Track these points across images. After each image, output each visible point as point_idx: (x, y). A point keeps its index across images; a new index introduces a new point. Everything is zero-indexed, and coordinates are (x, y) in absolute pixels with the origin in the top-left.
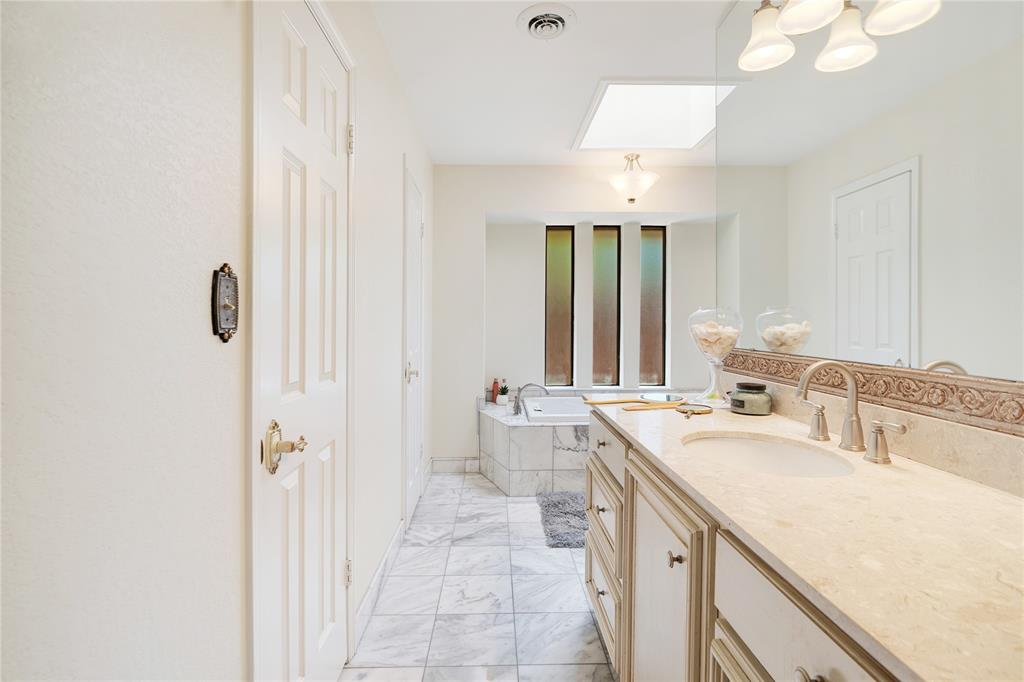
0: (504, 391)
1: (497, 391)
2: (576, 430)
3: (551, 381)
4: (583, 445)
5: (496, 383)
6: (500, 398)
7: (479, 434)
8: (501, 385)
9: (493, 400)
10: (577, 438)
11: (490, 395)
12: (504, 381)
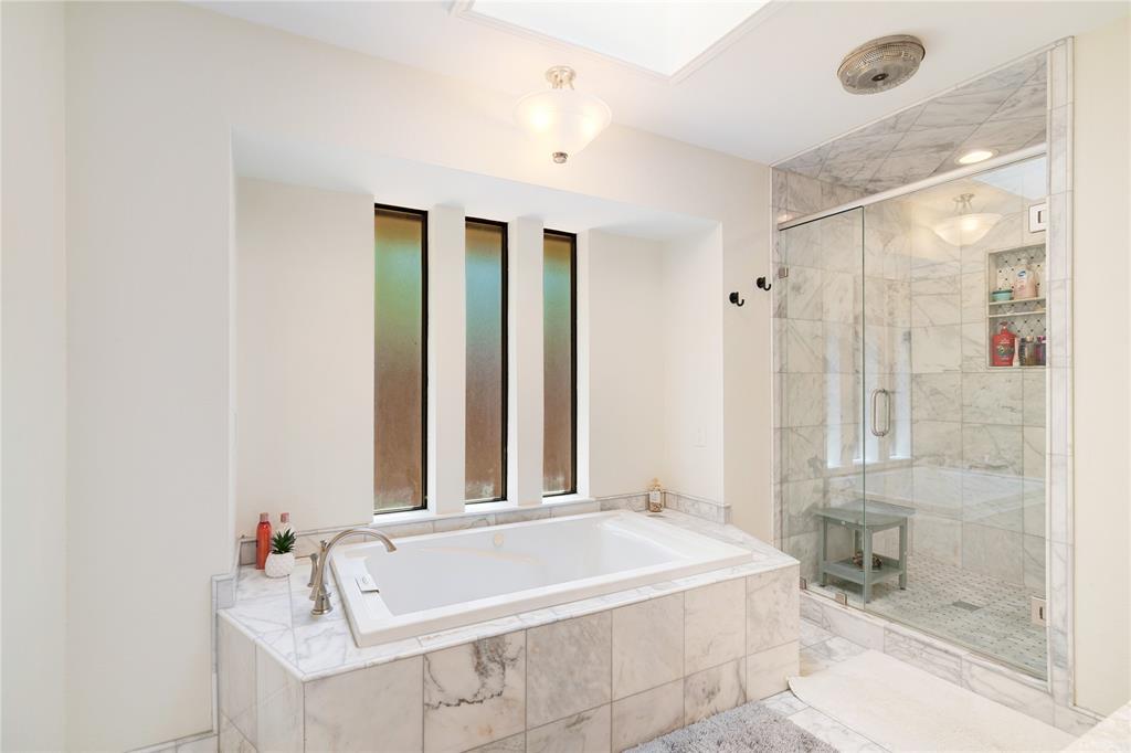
0: (284, 544)
1: (268, 544)
2: (477, 653)
3: (384, 504)
4: (493, 683)
5: (264, 525)
6: (275, 561)
7: (217, 671)
8: (278, 530)
9: (259, 563)
10: (481, 670)
11: (250, 551)
12: (284, 518)
